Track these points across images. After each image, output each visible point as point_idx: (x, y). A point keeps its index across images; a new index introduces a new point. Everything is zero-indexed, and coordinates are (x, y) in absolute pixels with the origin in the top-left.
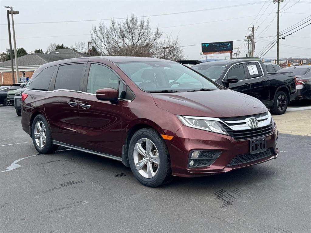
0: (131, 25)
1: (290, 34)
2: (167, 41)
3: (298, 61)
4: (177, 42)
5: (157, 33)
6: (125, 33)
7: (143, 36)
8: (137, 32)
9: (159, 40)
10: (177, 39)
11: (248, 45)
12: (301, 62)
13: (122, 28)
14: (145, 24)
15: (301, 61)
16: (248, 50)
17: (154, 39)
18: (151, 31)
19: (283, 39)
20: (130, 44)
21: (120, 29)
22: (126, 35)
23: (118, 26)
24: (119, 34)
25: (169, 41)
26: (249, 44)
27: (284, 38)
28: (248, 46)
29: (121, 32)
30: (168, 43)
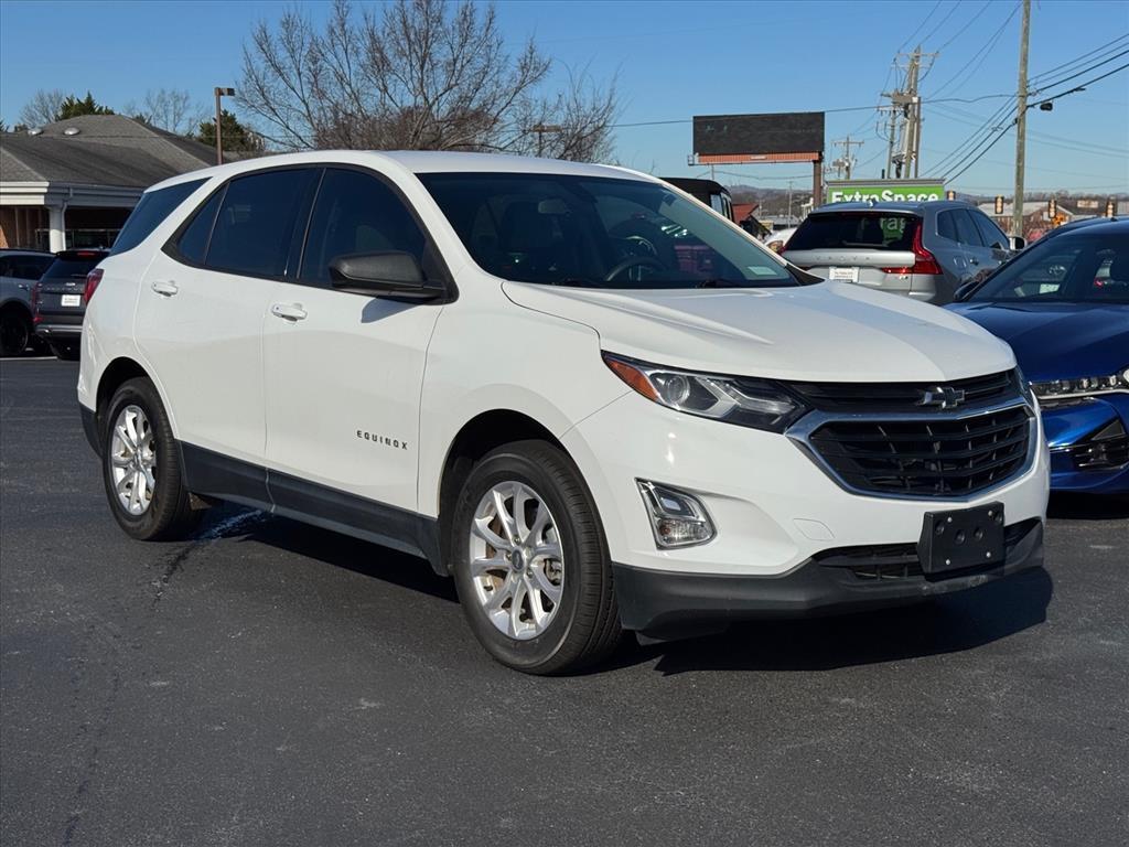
0: (417, 21)
1: (1076, 90)
2: (568, 95)
3: (1094, 205)
4: (613, 102)
5: (528, 60)
6: (389, 54)
7: (467, 71)
8: (441, 53)
9: (535, 93)
10: (612, 90)
11: (893, 130)
12: (1110, 211)
13: (380, 34)
14: (480, 19)
15: (1111, 206)
16: (891, 152)
17: (514, 85)
18: (505, 50)
19: (1043, 108)
20: (409, 101)
21: (372, 36)
22: (395, 62)
23: (363, 24)
24: (363, 57)
25: (578, 96)
26: (893, 126)
27: (1047, 106)
28: (889, 134)
29: (376, 47)
30: (574, 106)
